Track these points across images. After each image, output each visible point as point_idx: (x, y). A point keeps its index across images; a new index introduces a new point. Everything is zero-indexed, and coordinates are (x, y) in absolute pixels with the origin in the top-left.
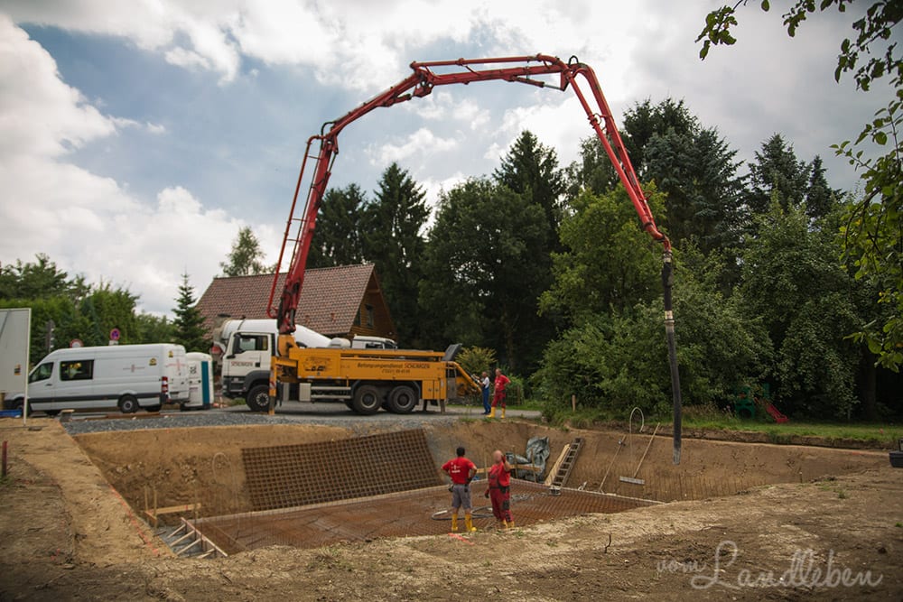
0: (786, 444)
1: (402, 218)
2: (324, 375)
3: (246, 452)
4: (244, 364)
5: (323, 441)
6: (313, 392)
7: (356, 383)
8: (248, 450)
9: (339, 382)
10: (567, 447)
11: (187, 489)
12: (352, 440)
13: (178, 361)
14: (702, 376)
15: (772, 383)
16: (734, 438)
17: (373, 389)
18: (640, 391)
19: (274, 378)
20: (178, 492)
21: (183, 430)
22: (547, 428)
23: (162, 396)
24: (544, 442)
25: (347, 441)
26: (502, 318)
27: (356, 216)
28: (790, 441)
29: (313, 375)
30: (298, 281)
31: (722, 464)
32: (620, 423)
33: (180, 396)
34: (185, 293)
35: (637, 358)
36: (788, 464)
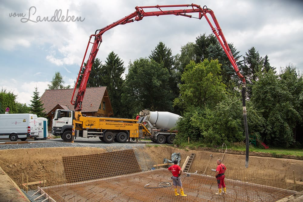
0: (280, 158)
1: (114, 72)
2: (93, 127)
3: (64, 158)
4: (61, 122)
5: (95, 154)
6: (88, 134)
7: (106, 130)
8: (65, 157)
9: (98, 130)
10: (188, 157)
11: (40, 174)
12: (106, 153)
13: (35, 120)
14: (240, 131)
16: (257, 155)
17: (111, 133)
18: (217, 136)
19: (74, 128)
20: (36, 175)
21: (38, 149)
22: (179, 149)
23: (28, 134)
24: (178, 155)
25: (104, 154)
27: (98, 70)
28: (282, 157)
29: (88, 127)
30: (84, 91)
31: (255, 165)
32: (210, 148)
33: (35, 134)
34: (36, 95)
36: (283, 166)
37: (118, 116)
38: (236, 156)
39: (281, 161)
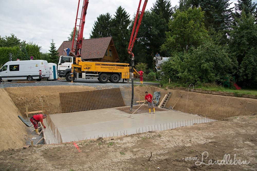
0: (241, 97)
1: (122, 23)
2: (90, 70)
3: (61, 94)
4: (64, 66)
5: (86, 91)
6: (86, 76)
7: (101, 73)
8: (62, 93)
9: (95, 72)
10: (166, 95)
11: (41, 105)
12: (96, 91)
13: (45, 65)
14: (213, 73)
15: (237, 76)
16: (222, 94)
17: (106, 75)
18: (191, 77)
19: (72, 71)
20: (38, 106)
21: (40, 87)
22: (160, 89)
23: (40, 76)
24: (159, 93)
25: (94, 91)
26: (152, 54)
27: (109, 23)
28: (241, 96)
29: (86, 70)
30: (81, 39)
31: (217, 103)
32: (184, 88)
33: (46, 76)
34: (52, 45)
35: (191, 67)
36: (241, 104)
37: (126, 61)
38: (204, 95)
39: (240, 100)
